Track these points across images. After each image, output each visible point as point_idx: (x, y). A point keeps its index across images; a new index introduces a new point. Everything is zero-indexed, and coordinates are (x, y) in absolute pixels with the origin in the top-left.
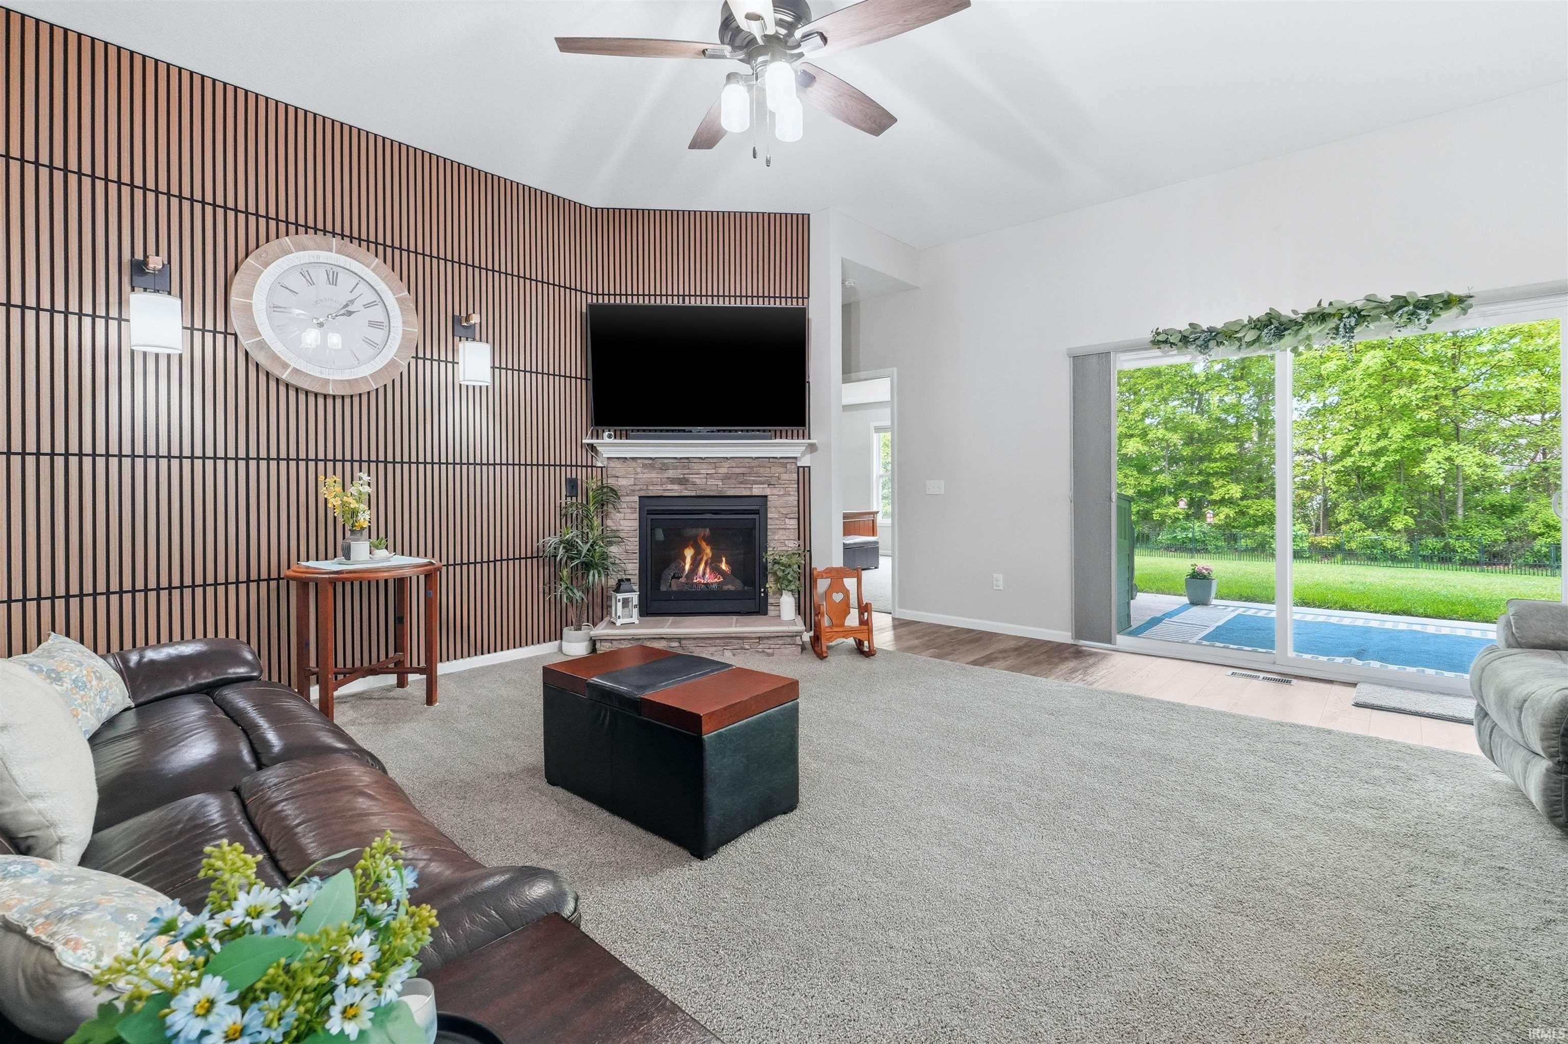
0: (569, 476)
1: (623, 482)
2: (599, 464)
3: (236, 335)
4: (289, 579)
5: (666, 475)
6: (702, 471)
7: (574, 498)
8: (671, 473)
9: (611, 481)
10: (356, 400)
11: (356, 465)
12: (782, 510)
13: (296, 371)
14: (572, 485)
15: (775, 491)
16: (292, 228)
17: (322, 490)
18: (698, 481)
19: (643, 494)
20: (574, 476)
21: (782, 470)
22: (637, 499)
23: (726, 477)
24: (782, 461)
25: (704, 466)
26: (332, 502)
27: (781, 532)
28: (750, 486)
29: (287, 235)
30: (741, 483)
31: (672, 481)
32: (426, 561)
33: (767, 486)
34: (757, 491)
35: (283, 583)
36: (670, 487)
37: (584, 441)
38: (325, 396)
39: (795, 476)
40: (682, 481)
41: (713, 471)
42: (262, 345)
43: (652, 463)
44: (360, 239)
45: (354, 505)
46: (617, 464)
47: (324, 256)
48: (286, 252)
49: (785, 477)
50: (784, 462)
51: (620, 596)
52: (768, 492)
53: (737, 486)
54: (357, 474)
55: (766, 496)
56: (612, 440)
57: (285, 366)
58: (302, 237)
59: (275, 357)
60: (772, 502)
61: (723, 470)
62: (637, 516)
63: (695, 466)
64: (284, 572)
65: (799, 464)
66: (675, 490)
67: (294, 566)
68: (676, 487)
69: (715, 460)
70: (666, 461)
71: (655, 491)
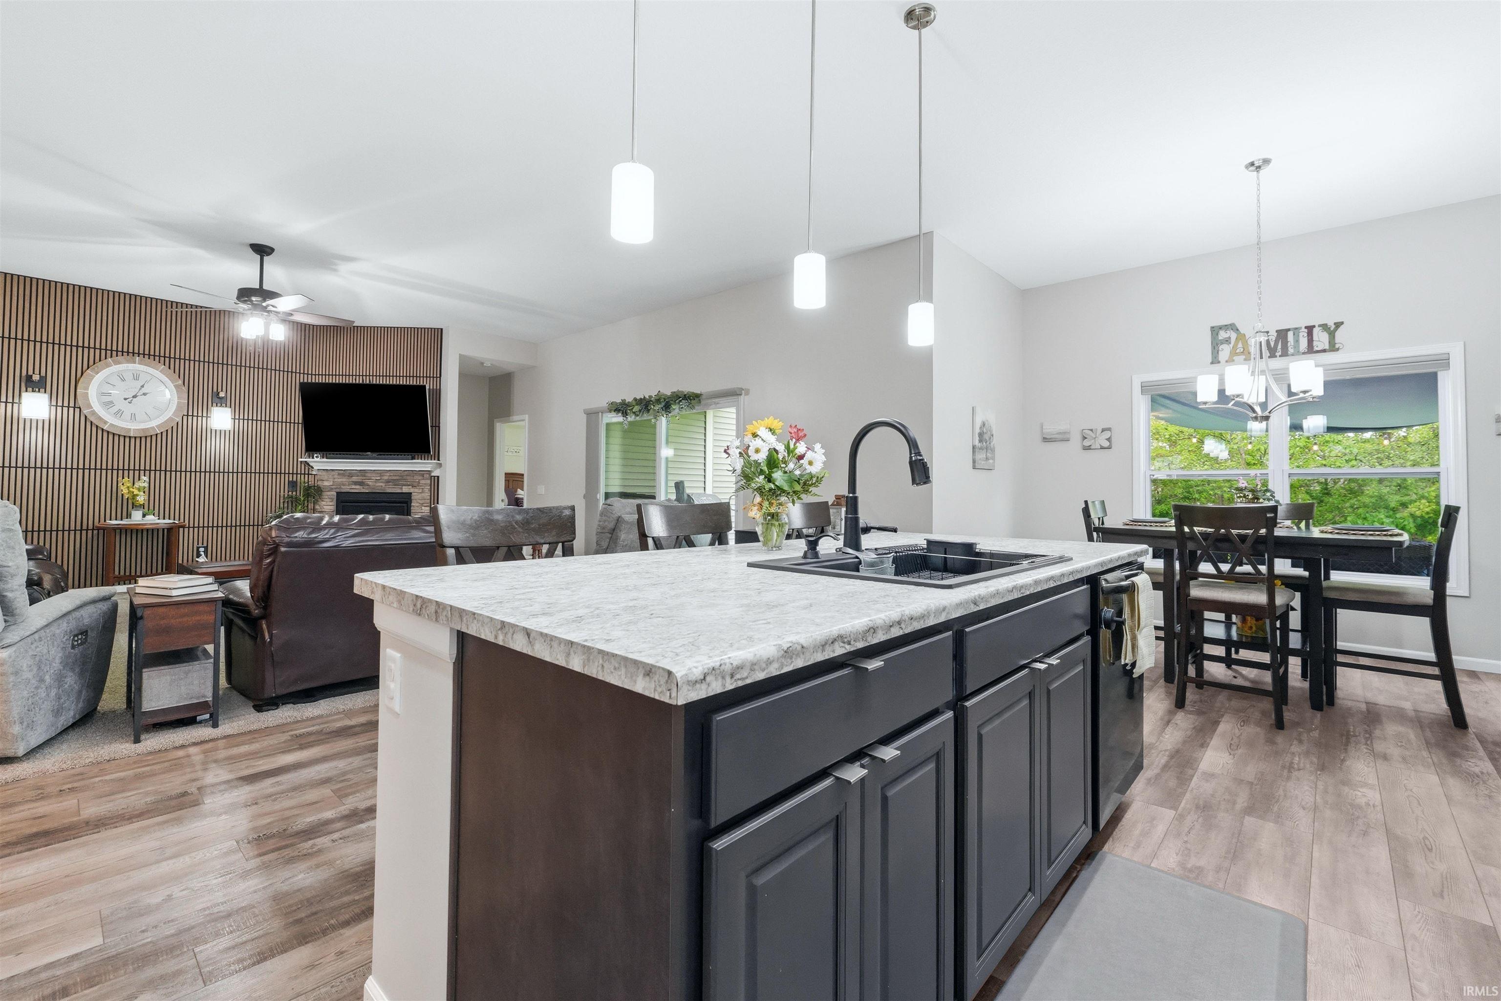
0: (291, 479)
1: (326, 483)
2: (314, 473)
3: (80, 408)
4: (99, 529)
5: (352, 480)
6: (373, 478)
7: (294, 493)
8: (355, 479)
9: (320, 483)
10: (149, 440)
11: (142, 472)
12: (419, 501)
13: (112, 425)
14: (293, 485)
15: (416, 490)
16: (114, 353)
17: (120, 484)
18: (370, 483)
19: (338, 490)
20: (295, 480)
21: (420, 478)
22: (335, 494)
23: (388, 482)
25: (374, 475)
26: (125, 491)
28: (401, 487)
29: (111, 357)
30: (396, 485)
31: (356, 483)
33: (411, 487)
34: (405, 490)
35: (95, 532)
36: (353, 487)
37: (300, 460)
38: (130, 437)
39: (429, 482)
40: (361, 484)
41: (380, 478)
42: (94, 413)
43: (343, 473)
44: (149, 355)
45: (136, 492)
46: (324, 473)
47: (131, 366)
48: (108, 366)
49: (422, 482)
50: (421, 473)
52: (412, 490)
53: (394, 487)
54: (143, 477)
55: (411, 494)
56: (318, 459)
57: (106, 422)
58: (120, 358)
59: (100, 418)
60: (415, 496)
61: (386, 478)
62: (334, 503)
63: (369, 475)
64: (96, 525)
65: (433, 474)
66: (357, 489)
67: (102, 522)
68: (358, 487)
69: (380, 472)
70: (351, 472)
71: (346, 489)
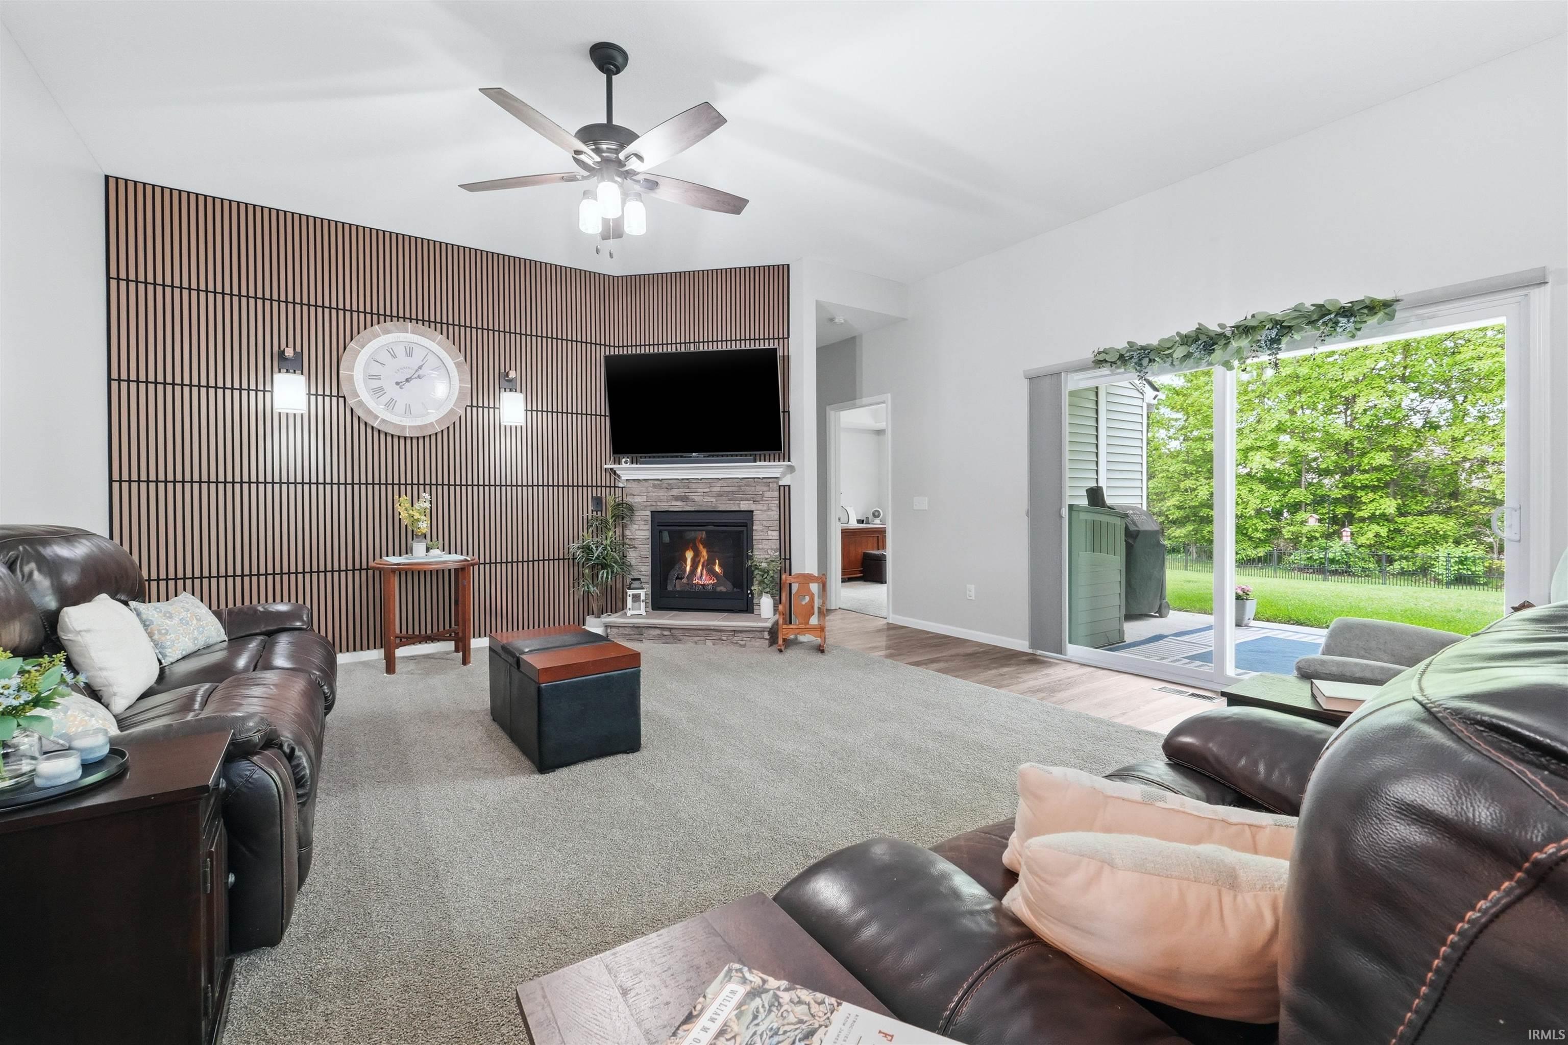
0: (594, 495)
1: (638, 499)
2: (621, 485)
3: (344, 397)
4: (374, 569)
5: (670, 494)
6: (699, 490)
7: (599, 513)
8: (675, 492)
9: (629, 499)
10: (427, 440)
11: (421, 487)
12: (765, 523)
13: (383, 421)
14: (598, 501)
15: (759, 507)
16: (382, 318)
17: (396, 505)
18: (696, 499)
19: (653, 509)
20: (599, 495)
21: (765, 488)
22: (649, 513)
23: (719, 495)
24: (765, 480)
25: (701, 486)
26: (404, 515)
27: (765, 542)
28: (738, 502)
29: (378, 323)
30: (730, 500)
31: (677, 498)
32: (462, 558)
33: (752, 502)
34: (744, 506)
35: (370, 572)
36: (674, 503)
37: (605, 466)
38: (405, 438)
39: (777, 494)
40: (684, 499)
41: (707, 490)
42: (361, 403)
43: (660, 484)
44: (423, 321)
45: (417, 516)
46: (634, 485)
47: (402, 336)
48: (376, 336)
49: (768, 494)
50: (767, 481)
51: (630, 592)
52: (752, 507)
53: (728, 502)
54: (422, 494)
55: (752, 511)
56: (628, 465)
57: (376, 417)
58: (388, 323)
59: (369, 412)
60: (757, 515)
61: (717, 489)
62: (649, 527)
63: (694, 486)
64: (371, 564)
65: (781, 483)
66: (678, 506)
67: (378, 560)
68: (679, 503)
69: (710, 481)
70: (671, 482)
71: (663, 506)
